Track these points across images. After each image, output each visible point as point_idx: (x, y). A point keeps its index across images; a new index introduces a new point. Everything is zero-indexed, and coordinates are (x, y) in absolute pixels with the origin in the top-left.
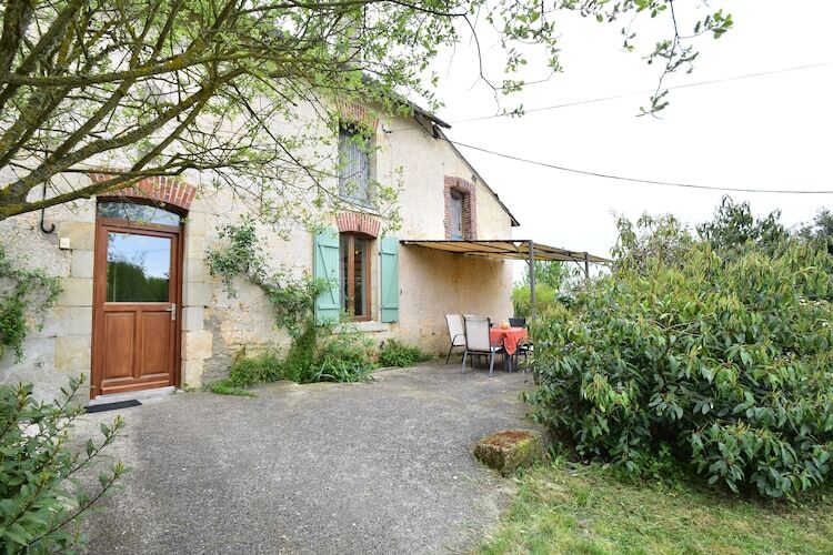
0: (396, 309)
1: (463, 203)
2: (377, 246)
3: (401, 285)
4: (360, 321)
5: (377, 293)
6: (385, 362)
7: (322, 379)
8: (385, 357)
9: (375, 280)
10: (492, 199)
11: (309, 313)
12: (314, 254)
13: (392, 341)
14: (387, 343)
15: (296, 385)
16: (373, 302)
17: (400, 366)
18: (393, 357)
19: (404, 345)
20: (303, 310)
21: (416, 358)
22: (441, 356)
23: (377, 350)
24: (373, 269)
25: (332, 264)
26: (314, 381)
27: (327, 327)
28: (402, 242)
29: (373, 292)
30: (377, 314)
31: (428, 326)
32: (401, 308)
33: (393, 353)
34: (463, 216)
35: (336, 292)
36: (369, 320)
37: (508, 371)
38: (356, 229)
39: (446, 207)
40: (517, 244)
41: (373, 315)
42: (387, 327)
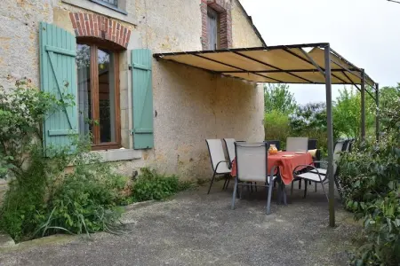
0: (151, 133)
1: (219, 22)
2: (126, 60)
3: (156, 106)
4: (106, 148)
5: (128, 115)
6: (139, 195)
7: (51, 232)
8: (139, 190)
9: (125, 100)
10: (245, 21)
11: (34, 141)
12: (39, 63)
13: (146, 171)
14: (140, 173)
15: (12, 242)
16: (123, 125)
17: (157, 199)
18: (149, 189)
19: (161, 173)
20: (25, 136)
21: (173, 187)
22: (200, 182)
23: (129, 182)
24: (122, 85)
25: (67, 76)
26: (40, 235)
27: (62, 158)
28: (156, 56)
29: (123, 113)
30: (128, 140)
31: (186, 152)
32: (156, 132)
33: (148, 185)
34: (219, 36)
35: (74, 113)
36: (118, 146)
37: (282, 203)
38: (98, 35)
39: (203, 23)
40: (307, 50)
41: (123, 141)
42: (139, 154)
